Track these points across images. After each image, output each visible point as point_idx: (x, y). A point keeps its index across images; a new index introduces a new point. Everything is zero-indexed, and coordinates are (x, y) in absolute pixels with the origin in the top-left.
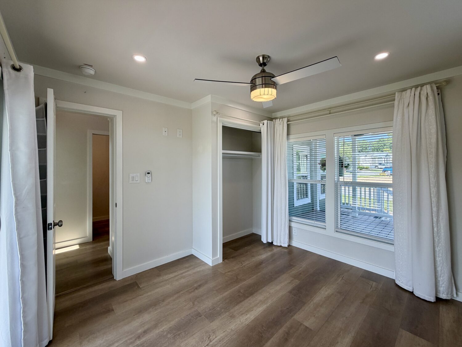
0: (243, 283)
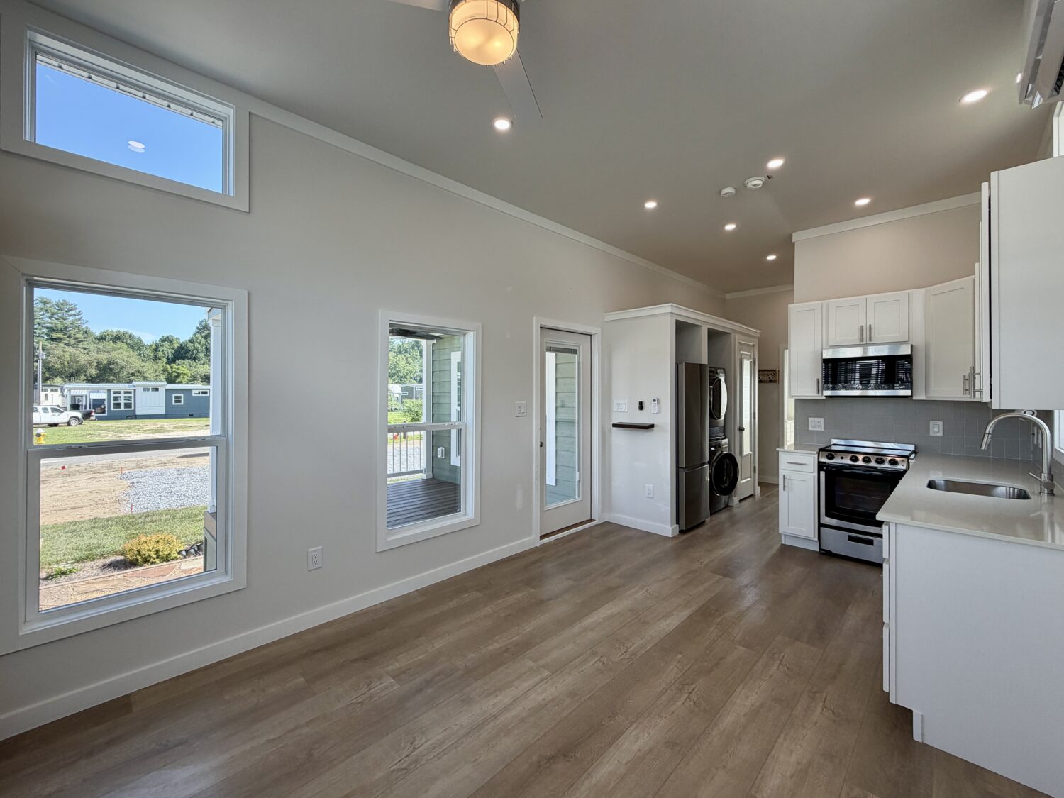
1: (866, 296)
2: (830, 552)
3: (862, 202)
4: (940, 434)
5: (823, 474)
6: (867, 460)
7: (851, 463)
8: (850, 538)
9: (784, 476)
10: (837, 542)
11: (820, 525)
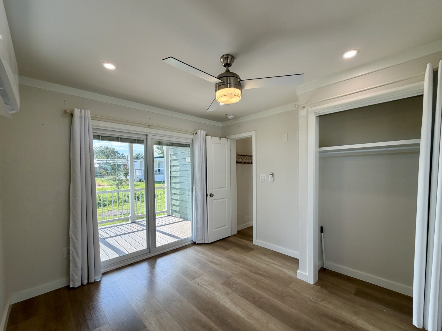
0: (276, 301)
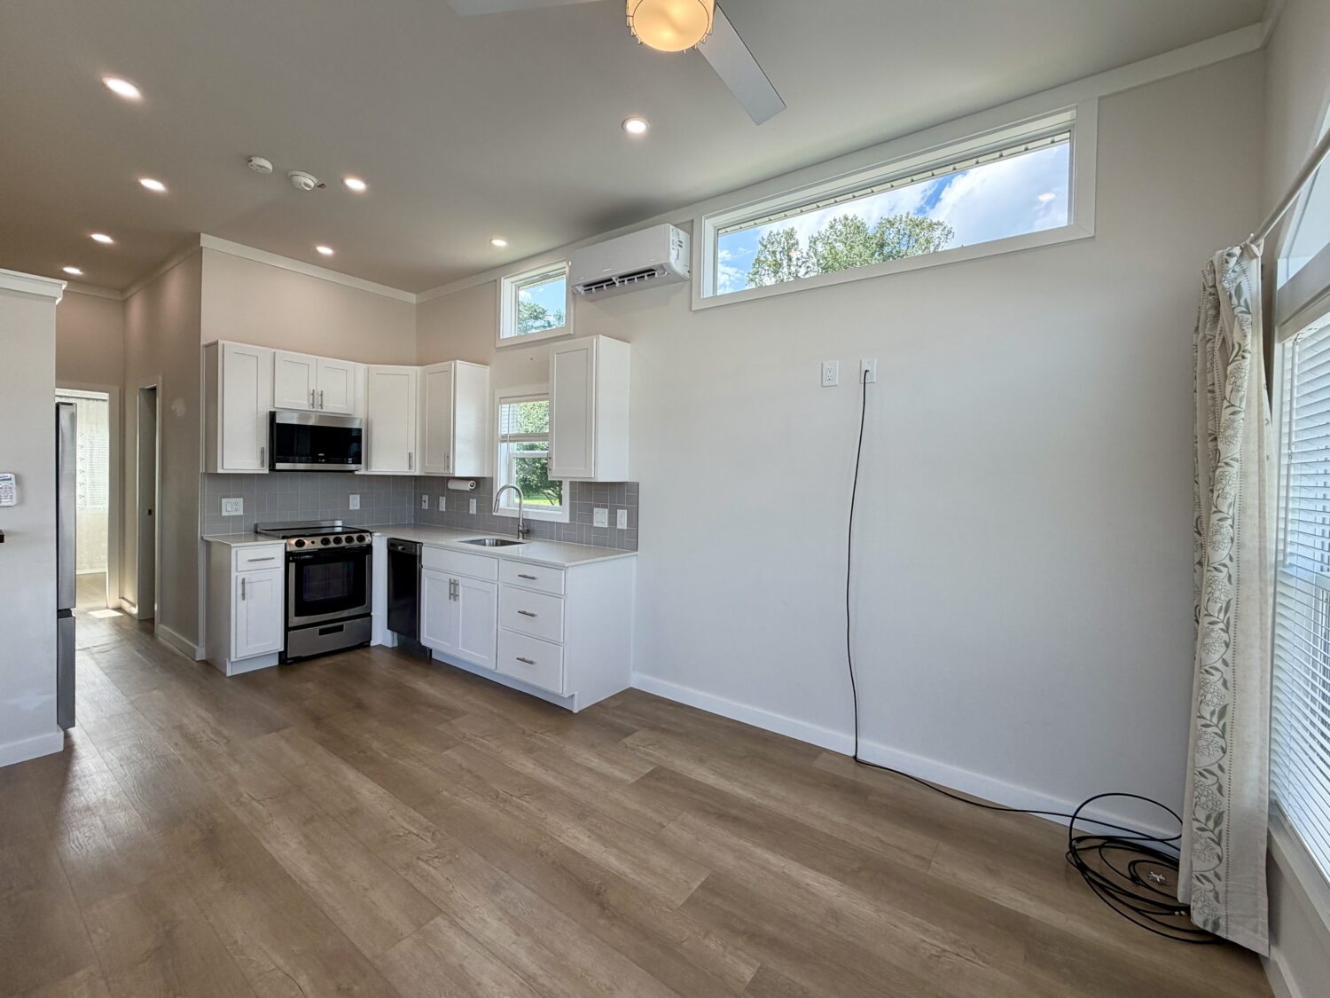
1: (318, 357)
2: (300, 657)
3: (325, 251)
4: (358, 507)
5: (292, 566)
6: (338, 541)
7: (322, 547)
8: (322, 632)
9: (244, 580)
10: (311, 641)
11: (287, 629)
